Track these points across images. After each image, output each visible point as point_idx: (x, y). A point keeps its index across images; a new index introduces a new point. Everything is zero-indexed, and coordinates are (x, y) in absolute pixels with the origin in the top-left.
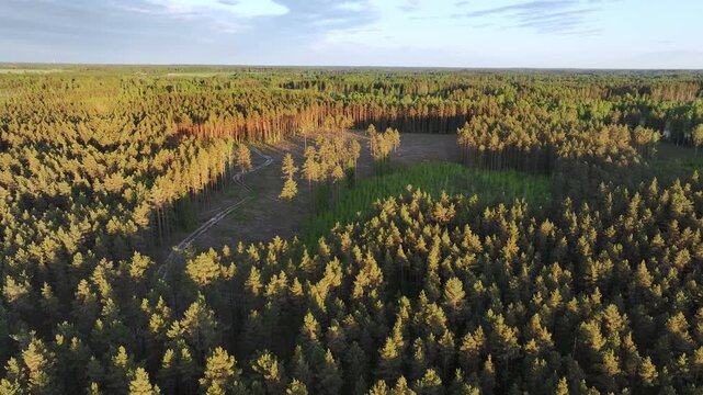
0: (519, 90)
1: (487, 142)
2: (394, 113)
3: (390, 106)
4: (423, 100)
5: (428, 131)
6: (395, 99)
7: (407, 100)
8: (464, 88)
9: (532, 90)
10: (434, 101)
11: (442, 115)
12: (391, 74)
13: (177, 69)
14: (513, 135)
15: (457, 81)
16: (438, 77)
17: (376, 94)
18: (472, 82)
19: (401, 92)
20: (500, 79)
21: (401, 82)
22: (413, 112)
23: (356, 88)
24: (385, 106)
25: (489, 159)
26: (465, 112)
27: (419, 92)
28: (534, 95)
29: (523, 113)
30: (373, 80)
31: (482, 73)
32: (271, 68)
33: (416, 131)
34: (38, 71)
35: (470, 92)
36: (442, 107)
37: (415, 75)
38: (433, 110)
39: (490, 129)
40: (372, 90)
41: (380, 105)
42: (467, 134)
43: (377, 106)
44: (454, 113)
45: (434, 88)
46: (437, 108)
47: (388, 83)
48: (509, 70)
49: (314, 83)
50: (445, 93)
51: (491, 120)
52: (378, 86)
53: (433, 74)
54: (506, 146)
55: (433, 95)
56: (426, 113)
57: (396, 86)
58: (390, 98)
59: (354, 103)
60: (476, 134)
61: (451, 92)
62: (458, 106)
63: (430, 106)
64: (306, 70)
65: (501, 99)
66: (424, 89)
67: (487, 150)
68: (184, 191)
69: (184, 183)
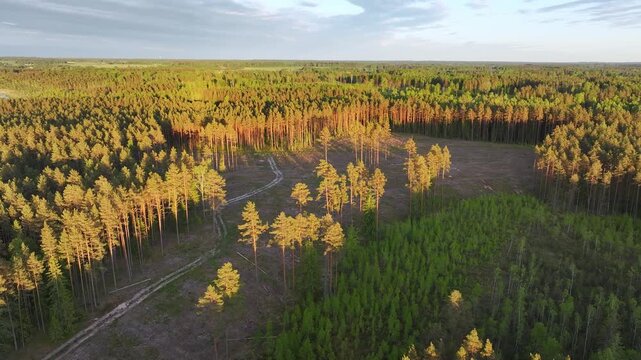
0: (602, 87)
1: (583, 170)
2: (448, 114)
3: (443, 106)
4: (485, 98)
5: (490, 139)
6: (452, 97)
7: (467, 98)
8: (534, 84)
9: (619, 87)
10: (498, 100)
11: (509, 119)
12: (452, 68)
13: (253, 63)
14: (626, 161)
15: (523, 77)
16: (501, 72)
17: (432, 90)
18: (541, 77)
19: (460, 88)
20: (570, 73)
21: (462, 76)
22: (472, 115)
23: (413, 82)
24: (438, 107)
25: (585, 196)
26: (541, 117)
27: (480, 88)
28: (622, 94)
29: (624, 122)
30: (432, 75)
31: (549, 68)
32: (337, 63)
33: (475, 139)
34: (138, 66)
35: (541, 89)
36: (511, 109)
37: (478, 70)
38: (498, 114)
39: (585, 149)
40: (428, 86)
41: (433, 106)
42: (551, 156)
43: (428, 106)
44: (525, 117)
45: (497, 84)
46: (503, 111)
47: (447, 78)
48: (577, 65)
49: (371, 77)
50: (512, 89)
51: (580, 132)
52: (435, 82)
53: (497, 68)
54: (614, 179)
55: (497, 91)
56: (488, 116)
57: (455, 81)
58: (446, 96)
59: (401, 102)
60: (565, 156)
61: (519, 88)
62: (531, 109)
63: (494, 108)
64: (369, 65)
65: (581, 97)
66: (486, 85)
67: (582, 182)
68: (55, 270)
69: (57, 253)
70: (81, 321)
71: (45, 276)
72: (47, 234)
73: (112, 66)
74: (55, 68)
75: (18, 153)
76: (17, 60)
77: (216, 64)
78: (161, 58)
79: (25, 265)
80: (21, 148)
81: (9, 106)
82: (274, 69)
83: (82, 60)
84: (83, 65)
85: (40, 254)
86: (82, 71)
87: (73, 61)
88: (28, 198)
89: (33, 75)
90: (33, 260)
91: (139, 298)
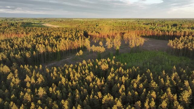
13: (121, 19)
22: (167, 33)
24: (159, 31)
26: (187, 34)
34: (89, 20)
44: (182, 34)
68: (58, 50)
69: (59, 48)
70: (61, 59)
71: (57, 51)
72: (58, 45)
73: (83, 20)
74: (70, 20)
75: (57, 36)
76: (62, 19)
77: (110, 19)
78: (96, 18)
79: (54, 49)
80: (57, 35)
81: (57, 29)
82: (126, 21)
83: (76, 19)
84: (76, 20)
85: (57, 48)
86: (75, 21)
87: (74, 19)
88: (56, 41)
89: (64, 22)
90: (55, 48)
91: (70, 58)
